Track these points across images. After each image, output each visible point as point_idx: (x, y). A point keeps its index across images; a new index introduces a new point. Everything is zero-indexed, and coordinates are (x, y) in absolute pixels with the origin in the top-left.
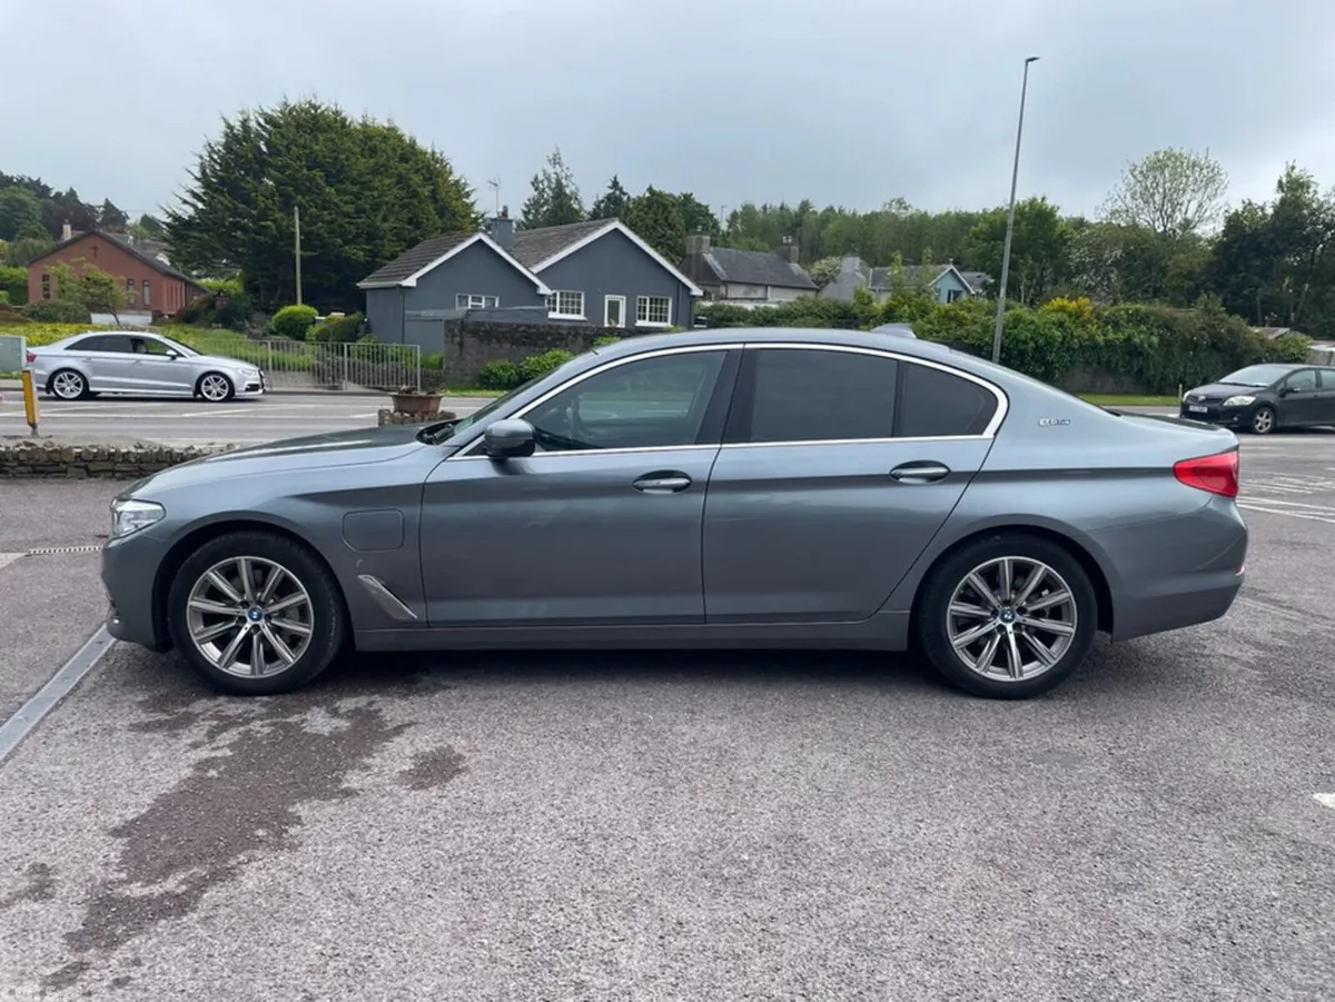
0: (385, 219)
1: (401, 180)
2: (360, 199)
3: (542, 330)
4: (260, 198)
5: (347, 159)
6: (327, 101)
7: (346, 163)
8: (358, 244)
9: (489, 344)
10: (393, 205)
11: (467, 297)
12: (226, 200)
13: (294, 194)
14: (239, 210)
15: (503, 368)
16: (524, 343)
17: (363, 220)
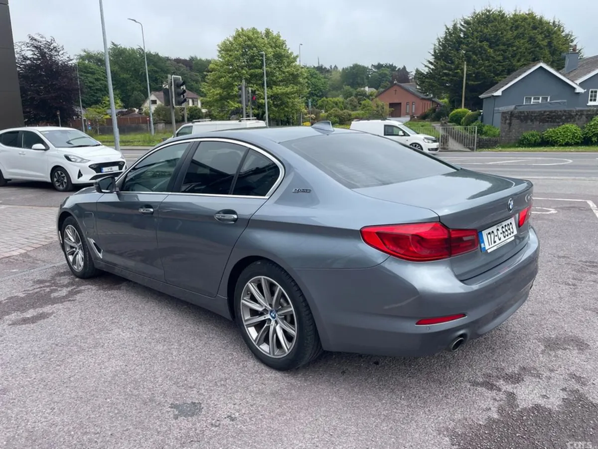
0: (519, 61)
1: (532, 40)
2: (506, 52)
3: (559, 113)
4: (456, 60)
5: (502, 33)
6: (495, 8)
7: (501, 36)
8: (502, 75)
9: (526, 123)
10: (524, 53)
11: (531, 98)
12: (443, 63)
13: (472, 55)
14: (447, 67)
15: (533, 135)
16: (548, 121)
17: (507, 63)
